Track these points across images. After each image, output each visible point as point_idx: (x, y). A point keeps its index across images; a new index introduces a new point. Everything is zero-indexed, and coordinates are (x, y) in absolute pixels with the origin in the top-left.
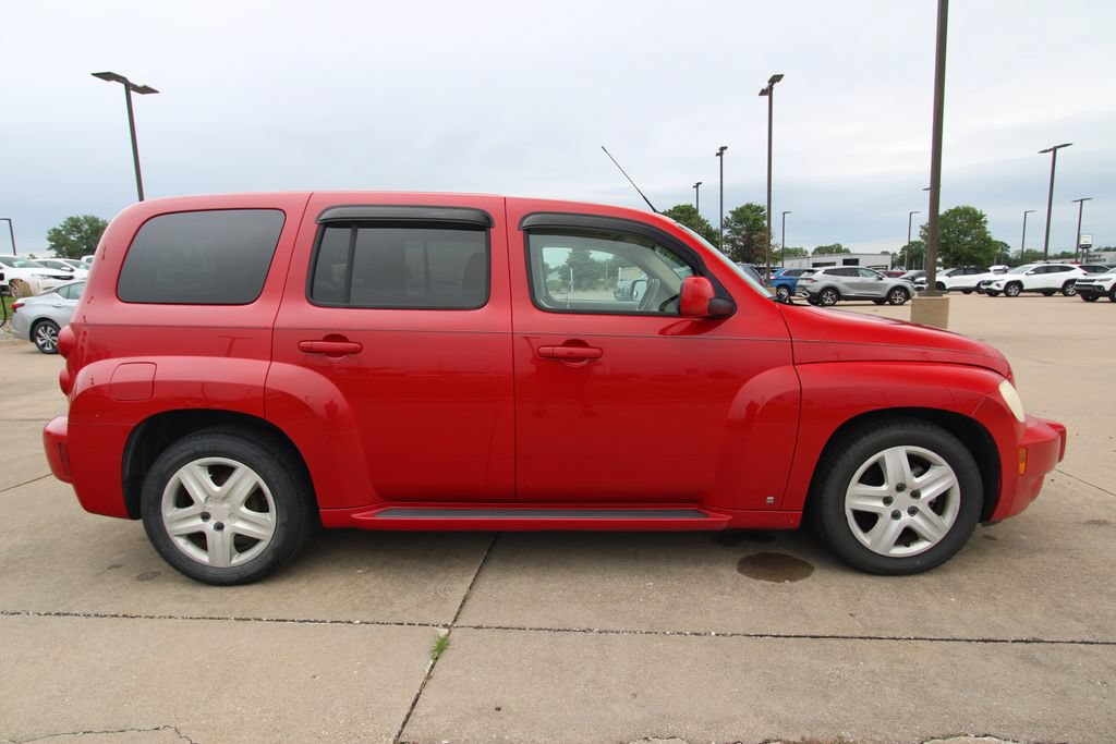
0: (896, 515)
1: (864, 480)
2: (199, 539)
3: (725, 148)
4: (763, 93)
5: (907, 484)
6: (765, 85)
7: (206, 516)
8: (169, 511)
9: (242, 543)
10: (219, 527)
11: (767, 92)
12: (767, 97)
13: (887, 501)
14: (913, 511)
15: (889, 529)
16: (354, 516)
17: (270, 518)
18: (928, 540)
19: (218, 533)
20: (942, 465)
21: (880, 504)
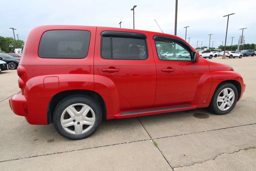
0: (225, 102)
1: (220, 96)
2: (72, 128)
3: (121, 22)
4: (132, 10)
5: (227, 96)
6: (132, 8)
7: (74, 121)
8: (63, 121)
9: (85, 127)
10: (79, 123)
11: (133, 9)
12: (133, 11)
13: (224, 99)
14: (227, 101)
15: (224, 105)
16: (115, 116)
17: (93, 119)
18: (229, 107)
19: (79, 125)
20: (232, 91)
21: (222, 100)
